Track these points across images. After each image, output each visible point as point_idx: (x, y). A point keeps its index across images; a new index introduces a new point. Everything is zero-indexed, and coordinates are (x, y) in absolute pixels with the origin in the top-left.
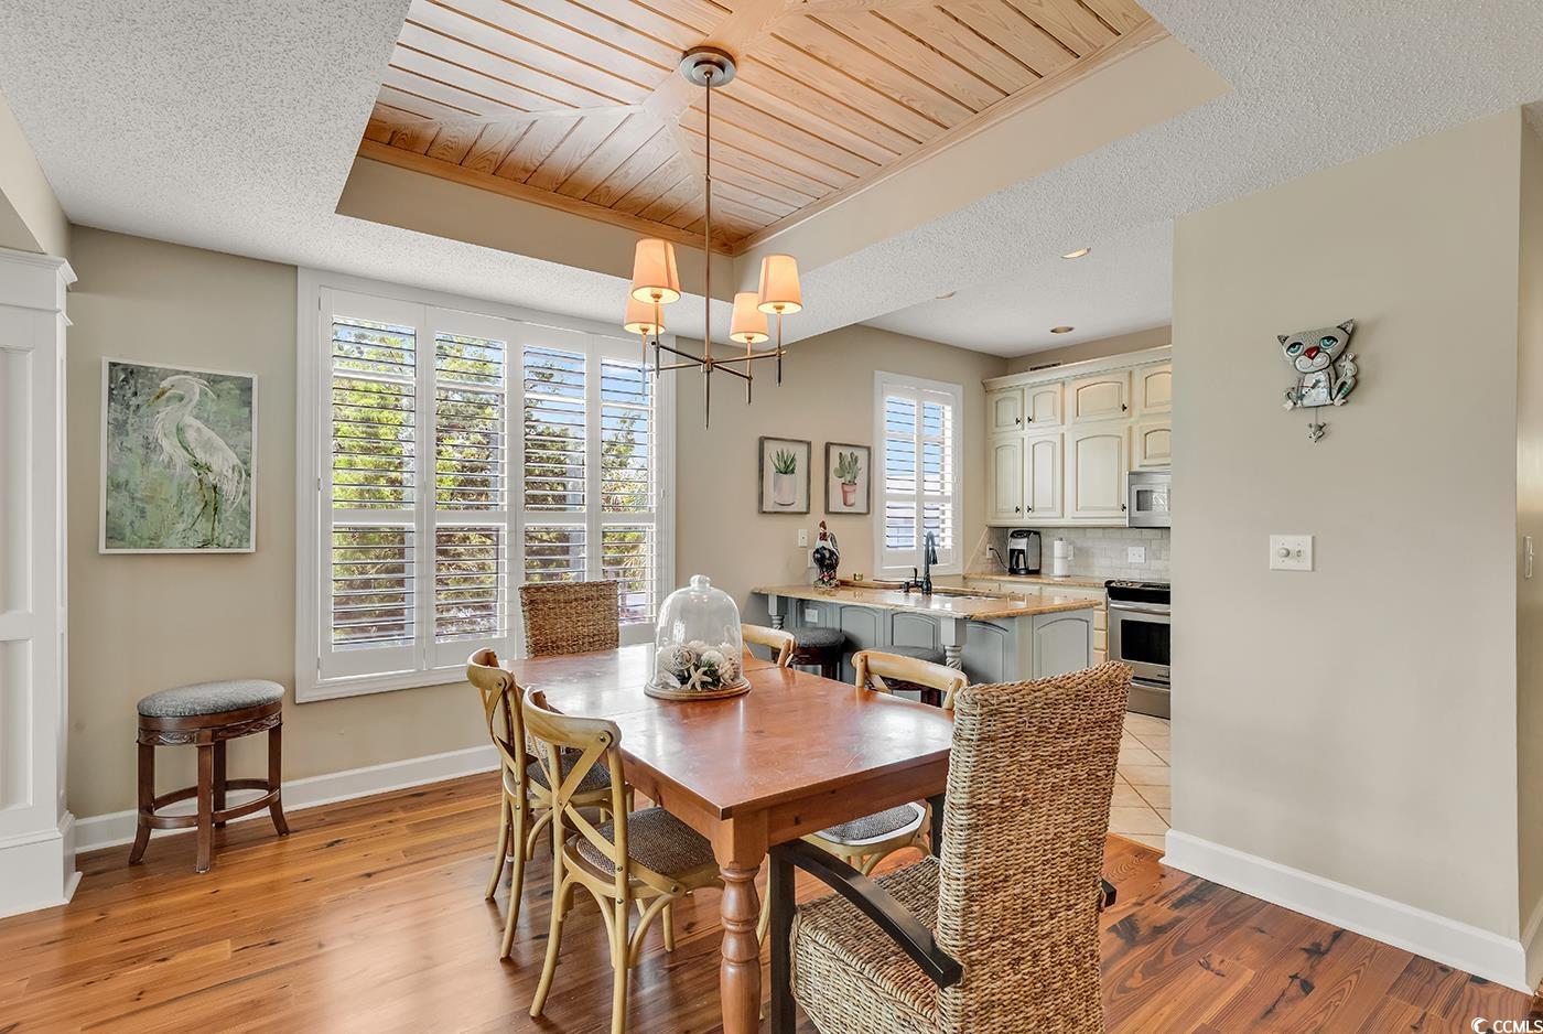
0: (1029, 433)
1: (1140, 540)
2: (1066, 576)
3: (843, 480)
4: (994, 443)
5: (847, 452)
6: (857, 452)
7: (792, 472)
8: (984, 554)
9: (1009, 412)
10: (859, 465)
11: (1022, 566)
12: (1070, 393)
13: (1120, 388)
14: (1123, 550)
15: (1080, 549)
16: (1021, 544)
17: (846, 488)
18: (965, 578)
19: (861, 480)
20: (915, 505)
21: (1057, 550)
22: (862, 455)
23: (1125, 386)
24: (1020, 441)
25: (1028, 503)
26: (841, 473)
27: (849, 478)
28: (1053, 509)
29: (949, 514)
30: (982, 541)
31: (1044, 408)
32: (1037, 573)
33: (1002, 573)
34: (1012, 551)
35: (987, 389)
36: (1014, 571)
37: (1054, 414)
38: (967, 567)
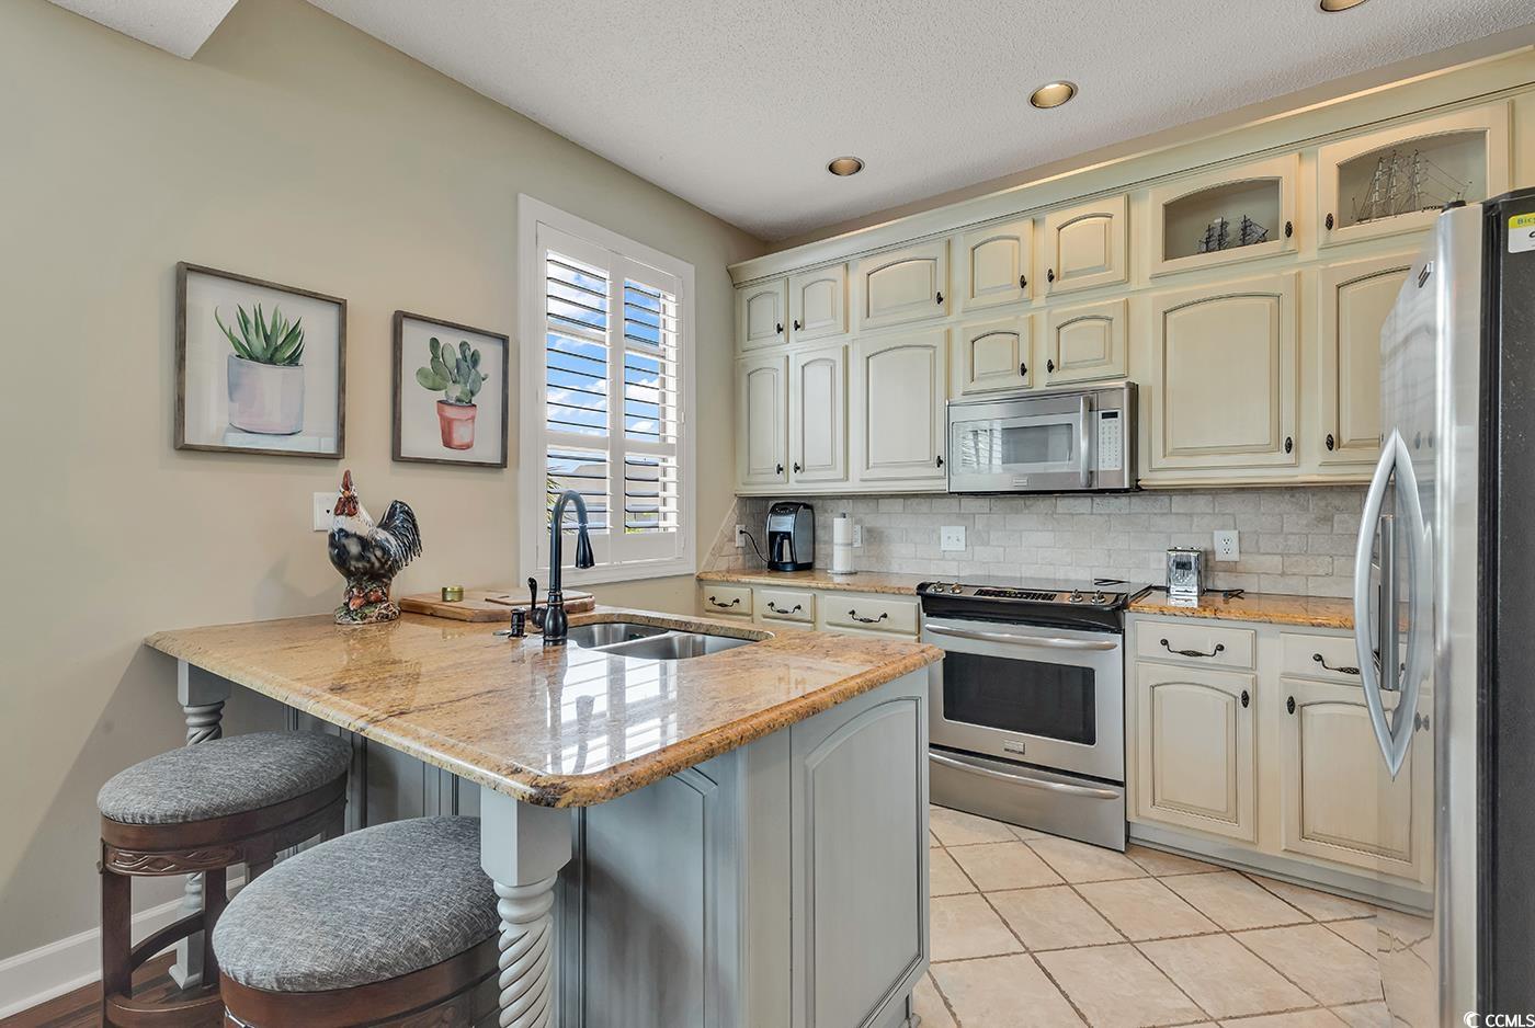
0: (796, 349)
1: (959, 515)
2: (851, 574)
3: (441, 395)
4: (744, 366)
5: (451, 341)
6: (475, 343)
7: (293, 360)
8: (732, 540)
9: (765, 314)
10: (482, 369)
11: (787, 558)
12: (856, 281)
13: (933, 270)
14: (933, 531)
15: (870, 531)
16: (785, 523)
17: (450, 412)
18: (700, 580)
19: (488, 397)
20: (607, 455)
21: (839, 533)
22: (489, 353)
23: (942, 262)
24: (783, 361)
25: (795, 458)
26: (436, 376)
27: (456, 391)
28: (831, 466)
29: (672, 475)
30: (728, 520)
31: (820, 304)
32: (806, 568)
33: (757, 571)
34: (773, 535)
35: (735, 282)
36: (775, 567)
37: (834, 316)
38: (704, 563)
